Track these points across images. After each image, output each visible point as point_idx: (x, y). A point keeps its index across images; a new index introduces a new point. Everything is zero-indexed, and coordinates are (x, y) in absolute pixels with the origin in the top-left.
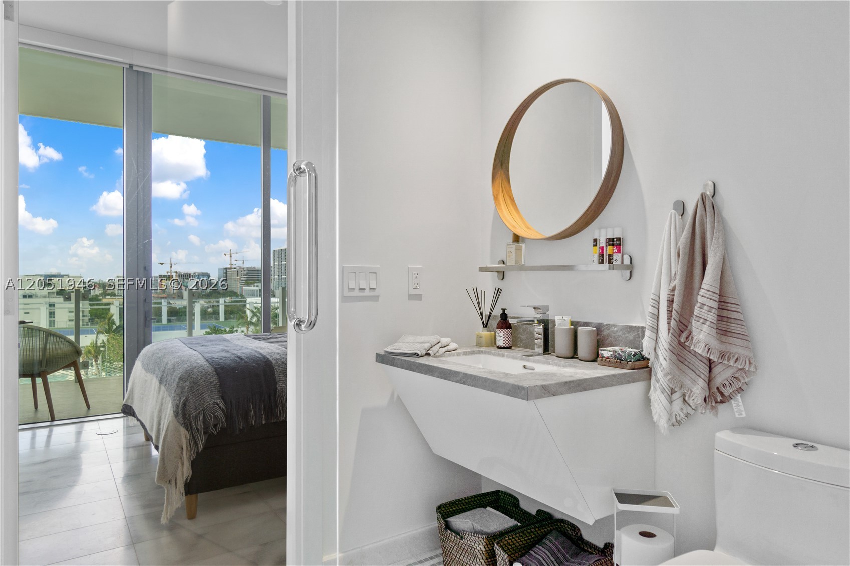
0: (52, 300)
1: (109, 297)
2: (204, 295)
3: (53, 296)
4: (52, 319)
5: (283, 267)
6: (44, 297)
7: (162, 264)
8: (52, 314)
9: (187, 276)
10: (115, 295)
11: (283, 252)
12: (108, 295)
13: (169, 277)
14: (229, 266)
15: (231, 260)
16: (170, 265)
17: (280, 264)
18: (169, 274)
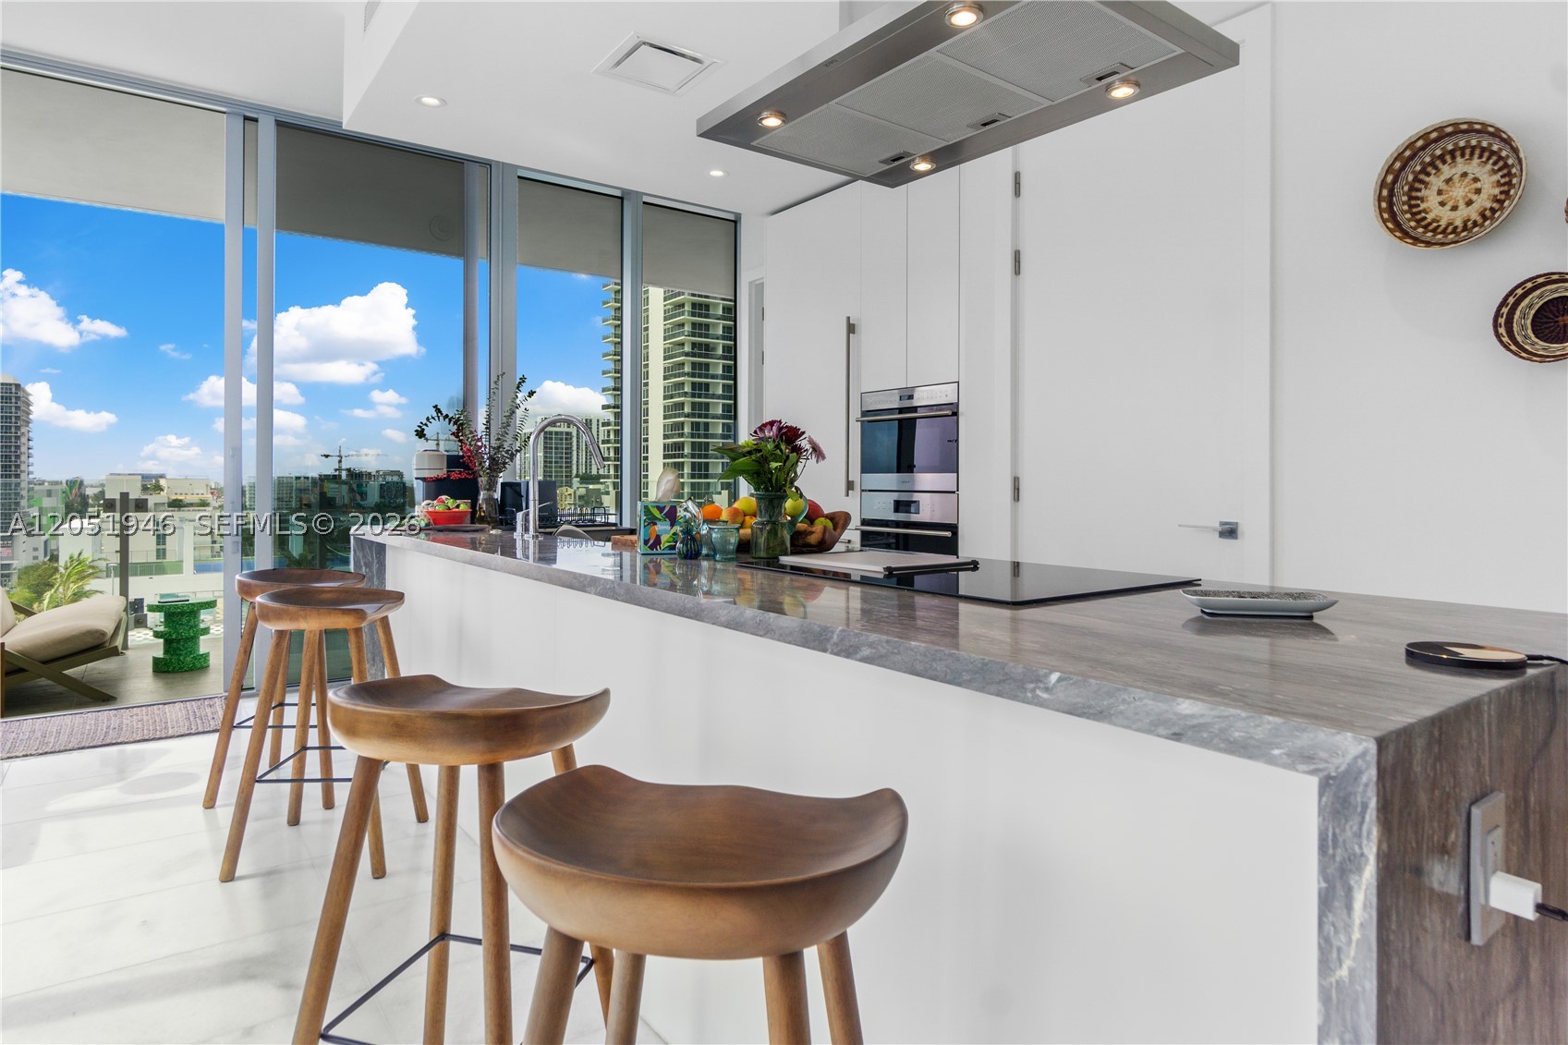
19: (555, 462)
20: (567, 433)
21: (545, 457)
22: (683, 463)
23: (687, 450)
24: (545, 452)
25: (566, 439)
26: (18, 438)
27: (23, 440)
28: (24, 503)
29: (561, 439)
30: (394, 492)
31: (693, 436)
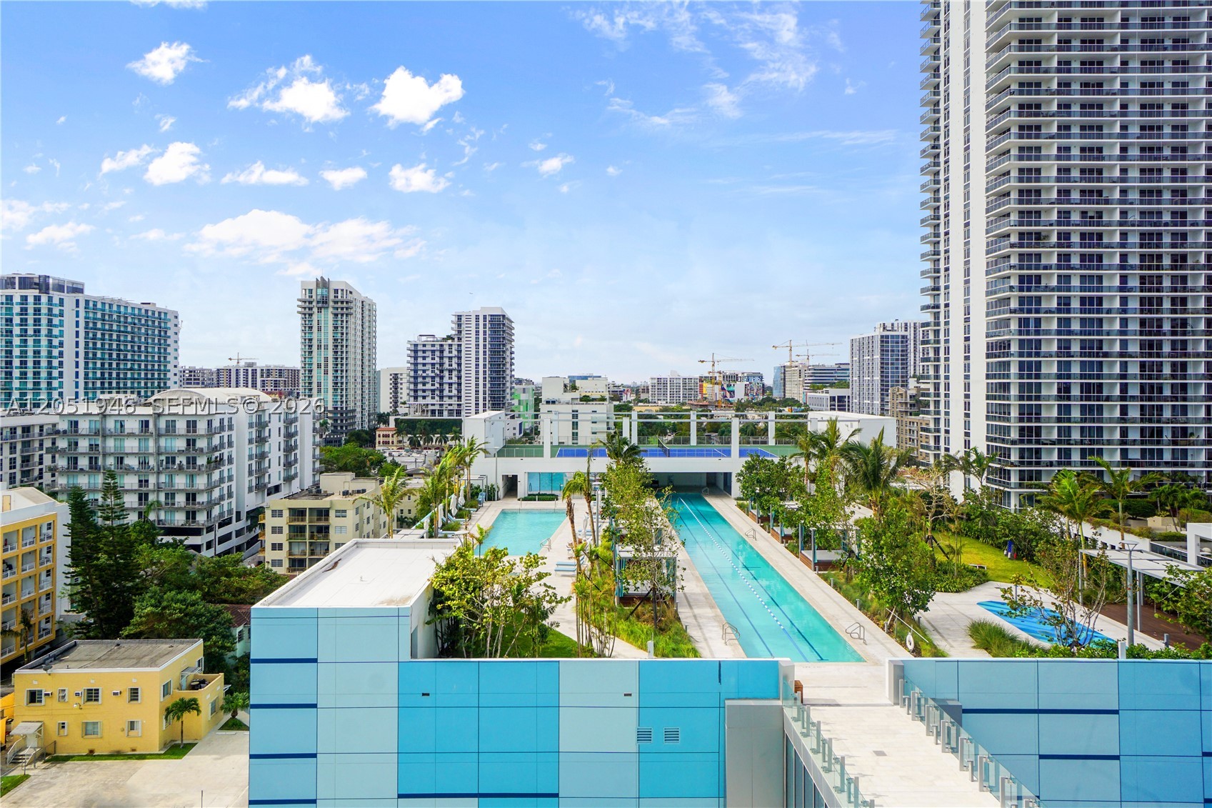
0: (576, 407)
1: (641, 404)
2: (755, 404)
3: (576, 402)
4: (575, 431)
5: (866, 363)
6: (568, 403)
7: (703, 361)
8: (575, 425)
9: (734, 378)
10: (649, 403)
11: (866, 342)
12: (641, 401)
13: (711, 380)
14: (788, 364)
15: (791, 355)
16: (712, 363)
17: (861, 359)
18: (711, 375)
19: (892, 364)
20: (903, 337)
21: (882, 359)
22: (1009, 362)
23: (1014, 348)
24: (882, 355)
25: (902, 342)
26: (504, 352)
27: (508, 353)
28: (508, 397)
29: (897, 342)
30: (755, 391)
31: (1020, 333)
